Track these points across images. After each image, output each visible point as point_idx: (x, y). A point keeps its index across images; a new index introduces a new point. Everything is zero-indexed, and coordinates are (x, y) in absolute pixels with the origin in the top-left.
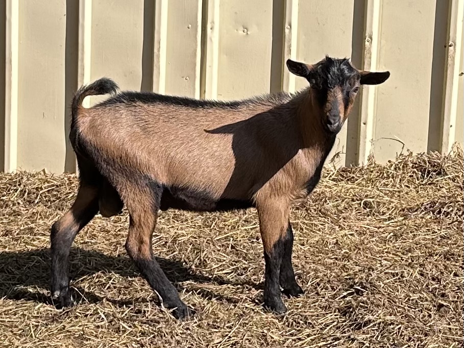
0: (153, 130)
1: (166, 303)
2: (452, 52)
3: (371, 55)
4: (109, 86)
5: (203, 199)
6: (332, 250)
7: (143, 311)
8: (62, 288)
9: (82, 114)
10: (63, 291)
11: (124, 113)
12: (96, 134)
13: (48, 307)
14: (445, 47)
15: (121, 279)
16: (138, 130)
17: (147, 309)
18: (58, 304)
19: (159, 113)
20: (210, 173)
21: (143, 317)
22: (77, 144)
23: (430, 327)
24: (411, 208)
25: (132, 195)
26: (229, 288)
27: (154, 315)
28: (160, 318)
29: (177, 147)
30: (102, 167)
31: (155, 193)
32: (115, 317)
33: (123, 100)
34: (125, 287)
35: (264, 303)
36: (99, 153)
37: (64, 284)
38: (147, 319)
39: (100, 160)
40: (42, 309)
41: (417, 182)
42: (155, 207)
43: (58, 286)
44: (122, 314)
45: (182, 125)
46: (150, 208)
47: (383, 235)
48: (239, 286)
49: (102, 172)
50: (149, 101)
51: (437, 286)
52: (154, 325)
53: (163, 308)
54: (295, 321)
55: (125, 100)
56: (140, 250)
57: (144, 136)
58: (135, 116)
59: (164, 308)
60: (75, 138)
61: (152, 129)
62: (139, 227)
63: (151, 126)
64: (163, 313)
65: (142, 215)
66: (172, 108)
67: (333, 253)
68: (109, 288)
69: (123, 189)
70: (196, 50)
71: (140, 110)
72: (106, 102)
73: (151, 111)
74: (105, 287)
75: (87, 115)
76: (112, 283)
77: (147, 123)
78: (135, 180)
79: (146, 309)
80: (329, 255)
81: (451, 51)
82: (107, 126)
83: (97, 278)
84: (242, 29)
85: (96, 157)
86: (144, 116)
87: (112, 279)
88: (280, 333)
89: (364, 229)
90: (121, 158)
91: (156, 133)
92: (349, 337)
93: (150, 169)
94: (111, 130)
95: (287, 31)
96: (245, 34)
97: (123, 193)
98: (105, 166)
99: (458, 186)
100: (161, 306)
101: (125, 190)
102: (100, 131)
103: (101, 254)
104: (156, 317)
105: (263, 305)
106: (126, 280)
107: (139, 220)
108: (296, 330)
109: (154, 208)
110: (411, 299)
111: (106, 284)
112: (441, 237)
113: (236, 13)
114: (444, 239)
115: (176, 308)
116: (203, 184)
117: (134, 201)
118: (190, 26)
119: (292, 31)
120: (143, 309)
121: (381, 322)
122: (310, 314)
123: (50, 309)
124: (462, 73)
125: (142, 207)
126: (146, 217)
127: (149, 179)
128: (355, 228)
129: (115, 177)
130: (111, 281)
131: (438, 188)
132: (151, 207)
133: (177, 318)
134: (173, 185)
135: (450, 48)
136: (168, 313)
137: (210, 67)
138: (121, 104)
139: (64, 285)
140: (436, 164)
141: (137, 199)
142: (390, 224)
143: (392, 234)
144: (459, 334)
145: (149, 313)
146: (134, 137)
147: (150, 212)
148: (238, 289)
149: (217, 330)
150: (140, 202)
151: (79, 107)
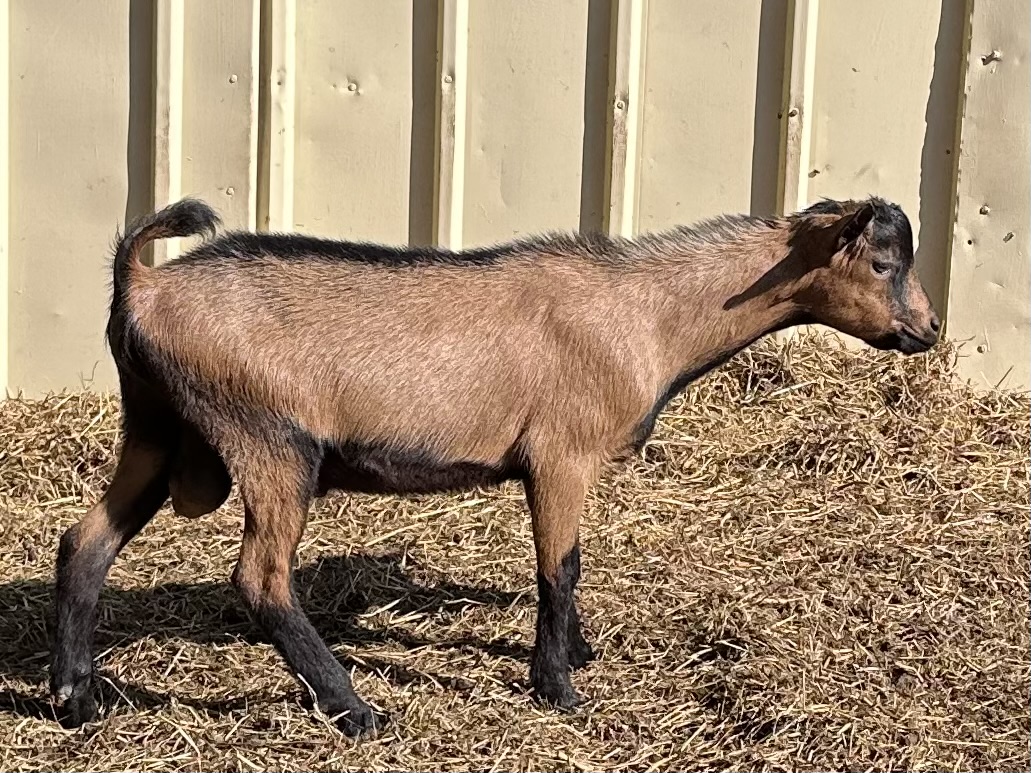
0: (303, 319)
1: (325, 703)
2: (795, 128)
3: (626, 135)
4: (199, 217)
5: (416, 465)
6: (622, 559)
7: (273, 724)
8: (76, 680)
9: (140, 281)
10: (80, 685)
11: (235, 281)
12: (171, 329)
13: (45, 726)
14: (780, 117)
15: (197, 651)
16: (268, 318)
17: (284, 718)
18: (68, 716)
19: (315, 279)
20: (434, 408)
21: (275, 737)
22: (126, 348)
23: (906, 725)
24: (746, 457)
25: (254, 466)
26: (430, 655)
27: (298, 732)
28: (314, 737)
29: (360, 356)
30: (185, 403)
31: (306, 459)
32: (211, 741)
33: (234, 251)
34: (211, 669)
35: (532, 689)
36: (179, 371)
37: (84, 669)
38: (284, 742)
39: (181, 385)
40: (31, 731)
41: (733, 400)
42: (307, 490)
43: (68, 675)
44: (227, 733)
45: (369, 305)
46: (295, 493)
47: (709, 519)
48: (452, 650)
49: (185, 414)
50: (292, 253)
51: (864, 626)
52: (301, 754)
53: (319, 715)
54: (613, 727)
55: (237, 250)
56: (266, 586)
57: (282, 333)
58: (261, 286)
59: (321, 714)
60: (122, 337)
61: (300, 316)
62: (267, 537)
63: (298, 309)
64: (319, 725)
65: (277, 509)
66: (344, 268)
67: (626, 564)
68: (174, 671)
69: (235, 451)
70: (248, 130)
71: (273, 272)
72: (193, 255)
73: (296, 276)
74: (164, 671)
75: (148, 282)
76: (181, 661)
77: (287, 303)
78: (261, 430)
79: (280, 718)
80: (619, 570)
81: (793, 125)
82: (199, 308)
83: (143, 649)
84: (347, 84)
85: (170, 380)
86: (282, 286)
87: (180, 652)
88: (590, 756)
89: (669, 506)
90: (229, 381)
91: (310, 324)
92: (748, 758)
93: (296, 406)
94: (207, 318)
95: (445, 87)
96: (353, 93)
97: (235, 461)
98: (193, 399)
99: (820, 406)
100: (313, 708)
101: (238, 454)
102: (180, 320)
103: (117, 589)
104: (303, 736)
105: (530, 694)
106: (208, 652)
107: (269, 522)
108: (622, 747)
109: (302, 493)
110: (837, 660)
111: (167, 663)
112: (830, 517)
113: (332, 50)
114: (837, 520)
115: (347, 712)
116: (417, 433)
117: (259, 478)
118: (235, 77)
119: (456, 87)
120: (274, 718)
121: (806, 720)
122: (639, 707)
123: (50, 729)
124: (816, 172)
125: (277, 491)
126: (285, 513)
127: (294, 428)
128: (651, 506)
129: (215, 425)
130: (178, 656)
131: (781, 410)
132: (298, 491)
133: (350, 734)
134: (348, 441)
135: (790, 118)
136: (329, 723)
137: (278, 165)
138: (228, 260)
139: (83, 671)
140: (768, 360)
141: (265, 473)
142: (720, 494)
143: (728, 516)
144: (956, 734)
145: (288, 727)
146: (259, 335)
147: (294, 502)
148: (452, 656)
149: (457, 760)
150: (272, 479)
151: (131, 266)
